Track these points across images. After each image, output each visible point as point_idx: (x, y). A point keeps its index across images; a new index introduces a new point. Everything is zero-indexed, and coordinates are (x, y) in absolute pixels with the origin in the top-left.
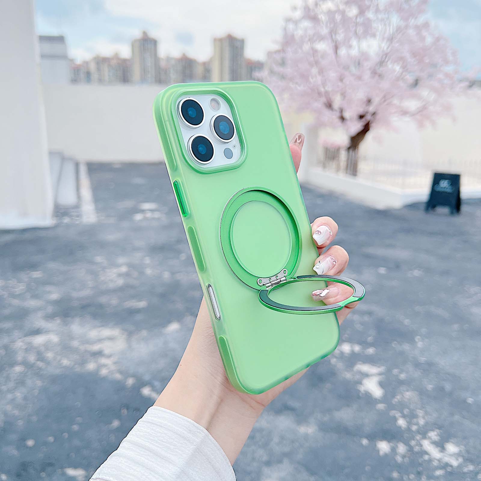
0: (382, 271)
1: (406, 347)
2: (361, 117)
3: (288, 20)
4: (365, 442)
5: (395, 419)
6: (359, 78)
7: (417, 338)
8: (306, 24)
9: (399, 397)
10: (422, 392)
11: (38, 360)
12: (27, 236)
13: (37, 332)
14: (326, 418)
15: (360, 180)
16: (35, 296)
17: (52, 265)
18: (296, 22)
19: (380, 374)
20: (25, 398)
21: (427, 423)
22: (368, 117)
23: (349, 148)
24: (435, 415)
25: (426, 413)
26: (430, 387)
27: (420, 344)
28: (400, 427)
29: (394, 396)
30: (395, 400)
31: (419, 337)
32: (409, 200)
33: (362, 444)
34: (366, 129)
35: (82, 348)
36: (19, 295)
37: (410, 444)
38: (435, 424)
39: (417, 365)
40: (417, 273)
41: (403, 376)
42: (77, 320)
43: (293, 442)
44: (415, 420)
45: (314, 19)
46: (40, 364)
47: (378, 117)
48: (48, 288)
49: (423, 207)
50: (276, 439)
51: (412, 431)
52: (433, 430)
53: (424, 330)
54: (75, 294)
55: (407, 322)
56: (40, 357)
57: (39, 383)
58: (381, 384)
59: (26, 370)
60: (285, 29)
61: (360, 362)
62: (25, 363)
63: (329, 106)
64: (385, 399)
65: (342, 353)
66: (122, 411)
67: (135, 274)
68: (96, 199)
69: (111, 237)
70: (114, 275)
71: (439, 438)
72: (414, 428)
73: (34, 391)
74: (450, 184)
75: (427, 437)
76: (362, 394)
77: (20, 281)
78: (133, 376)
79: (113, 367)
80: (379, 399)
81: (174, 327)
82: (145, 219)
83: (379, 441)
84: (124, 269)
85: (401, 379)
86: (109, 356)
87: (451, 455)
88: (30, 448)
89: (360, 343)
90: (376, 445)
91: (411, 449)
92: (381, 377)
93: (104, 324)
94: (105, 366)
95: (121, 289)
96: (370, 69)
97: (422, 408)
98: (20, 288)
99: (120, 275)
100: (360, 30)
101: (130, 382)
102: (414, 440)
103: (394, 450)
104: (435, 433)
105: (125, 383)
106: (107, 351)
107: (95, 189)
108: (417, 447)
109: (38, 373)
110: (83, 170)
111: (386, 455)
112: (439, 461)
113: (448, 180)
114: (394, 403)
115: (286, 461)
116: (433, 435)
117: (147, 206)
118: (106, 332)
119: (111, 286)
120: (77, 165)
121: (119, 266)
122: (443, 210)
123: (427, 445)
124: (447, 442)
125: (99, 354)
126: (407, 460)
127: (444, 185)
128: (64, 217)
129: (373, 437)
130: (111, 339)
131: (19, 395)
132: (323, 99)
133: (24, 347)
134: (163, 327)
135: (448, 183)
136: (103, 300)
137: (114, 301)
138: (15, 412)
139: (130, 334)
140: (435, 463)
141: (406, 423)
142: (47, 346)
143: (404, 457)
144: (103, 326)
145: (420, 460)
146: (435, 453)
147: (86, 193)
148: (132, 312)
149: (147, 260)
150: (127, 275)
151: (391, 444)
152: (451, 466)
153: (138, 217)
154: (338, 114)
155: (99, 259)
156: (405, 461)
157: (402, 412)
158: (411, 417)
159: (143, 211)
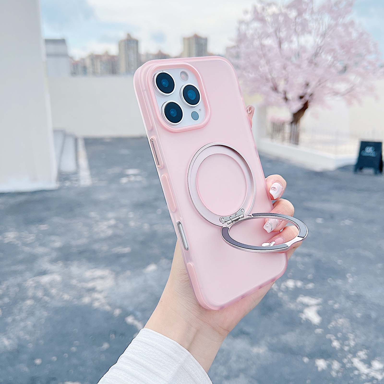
0: (319, 221)
1: (339, 282)
2: (301, 97)
3: (241, 22)
4: (306, 360)
5: (331, 341)
6: (299, 66)
7: (348, 275)
8: (256, 25)
9: (333, 323)
10: (352, 319)
11: (44, 296)
12: (37, 197)
13: (44, 273)
14: (275, 341)
15: (301, 148)
16: (43, 245)
17: (56, 220)
18: (247, 24)
19: (318, 305)
20: (34, 326)
21: (356, 345)
22: (307, 98)
23: (292, 123)
24: (363, 338)
25: (356, 336)
26: (359, 315)
27: (350, 280)
28: (335, 348)
29: (329, 322)
30: (330, 326)
31: (349, 274)
32: (341, 164)
33: (303, 362)
34: (305, 107)
35: (79, 285)
36: (30, 244)
37: (343, 361)
38: (363, 345)
39: (348, 297)
40: (348, 222)
41: (336, 306)
42: (76, 263)
43: (247, 360)
44: (347, 342)
45: (262, 20)
46: (46, 298)
47: (315, 97)
48: (53, 238)
49: (352, 169)
50: (234, 358)
51: (345, 351)
52: (362, 350)
53: (353, 269)
54: (74, 243)
55: (340, 262)
56: (46, 293)
57: (45, 314)
58: (319, 313)
59: (35, 303)
60: (239, 30)
61: (302, 295)
62: (34, 298)
63: (275, 89)
64: (322, 325)
65: (287, 288)
66: (111, 336)
67: (121, 226)
68: (91, 167)
69: (103, 197)
70: (105, 227)
71: (366, 356)
72: (346, 348)
73: (41, 320)
74: (374, 149)
75: (357, 356)
76: (304, 320)
77: (30, 233)
78: (120, 307)
79: (103, 301)
80: (317, 324)
81: (152, 268)
82: (130, 182)
83: (318, 360)
84: (112, 222)
85: (335, 308)
86: (100, 292)
87: (377, 371)
88: (39, 366)
89: (302, 280)
90: (315, 363)
91: (343, 365)
92: (318, 307)
93: (97, 267)
94: (97, 299)
95: (110, 238)
96: (307, 59)
97: (353, 332)
98: (31, 238)
99: (110, 227)
100: (299, 28)
101: (117, 312)
102: (346, 358)
103: (329, 366)
104: (364, 353)
105: (113, 313)
106: (99, 288)
107: (91, 158)
108: (349, 364)
109: (45, 306)
110: (81, 144)
111: (323, 371)
112: (367, 375)
113: (372, 147)
114: (329, 328)
115: (242, 376)
116: (362, 354)
117: (131, 172)
118: (99, 273)
119: (102, 235)
120: (76, 140)
121: (109, 219)
122: (369, 171)
123: (357, 362)
124: (373, 360)
125: (92, 290)
126: (340, 375)
127: (369, 151)
128: (66, 182)
129: (313, 356)
130: (102, 278)
131: (29, 323)
132: (270, 84)
133: (33, 285)
134: (144, 268)
135: (372, 150)
136: (96, 246)
137: (105, 248)
138: (26, 336)
139: (117, 274)
140: (364, 377)
141: (339, 345)
142: (52, 284)
143: (338, 372)
144: (96, 268)
145: (352, 375)
146: (363, 369)
147: (83, 162)
148: (119, 256)
149: (131, 215)
150: (115, 226)
151: (328, 362)
152: (377, 379)
153: (124, 180)
154: (282, 96)
155: (93, 214)
156: (339, 375)
157: (336, 335)
158: (344, 339)
159: (127, 176)
